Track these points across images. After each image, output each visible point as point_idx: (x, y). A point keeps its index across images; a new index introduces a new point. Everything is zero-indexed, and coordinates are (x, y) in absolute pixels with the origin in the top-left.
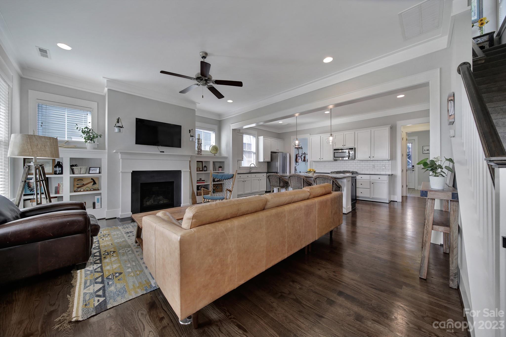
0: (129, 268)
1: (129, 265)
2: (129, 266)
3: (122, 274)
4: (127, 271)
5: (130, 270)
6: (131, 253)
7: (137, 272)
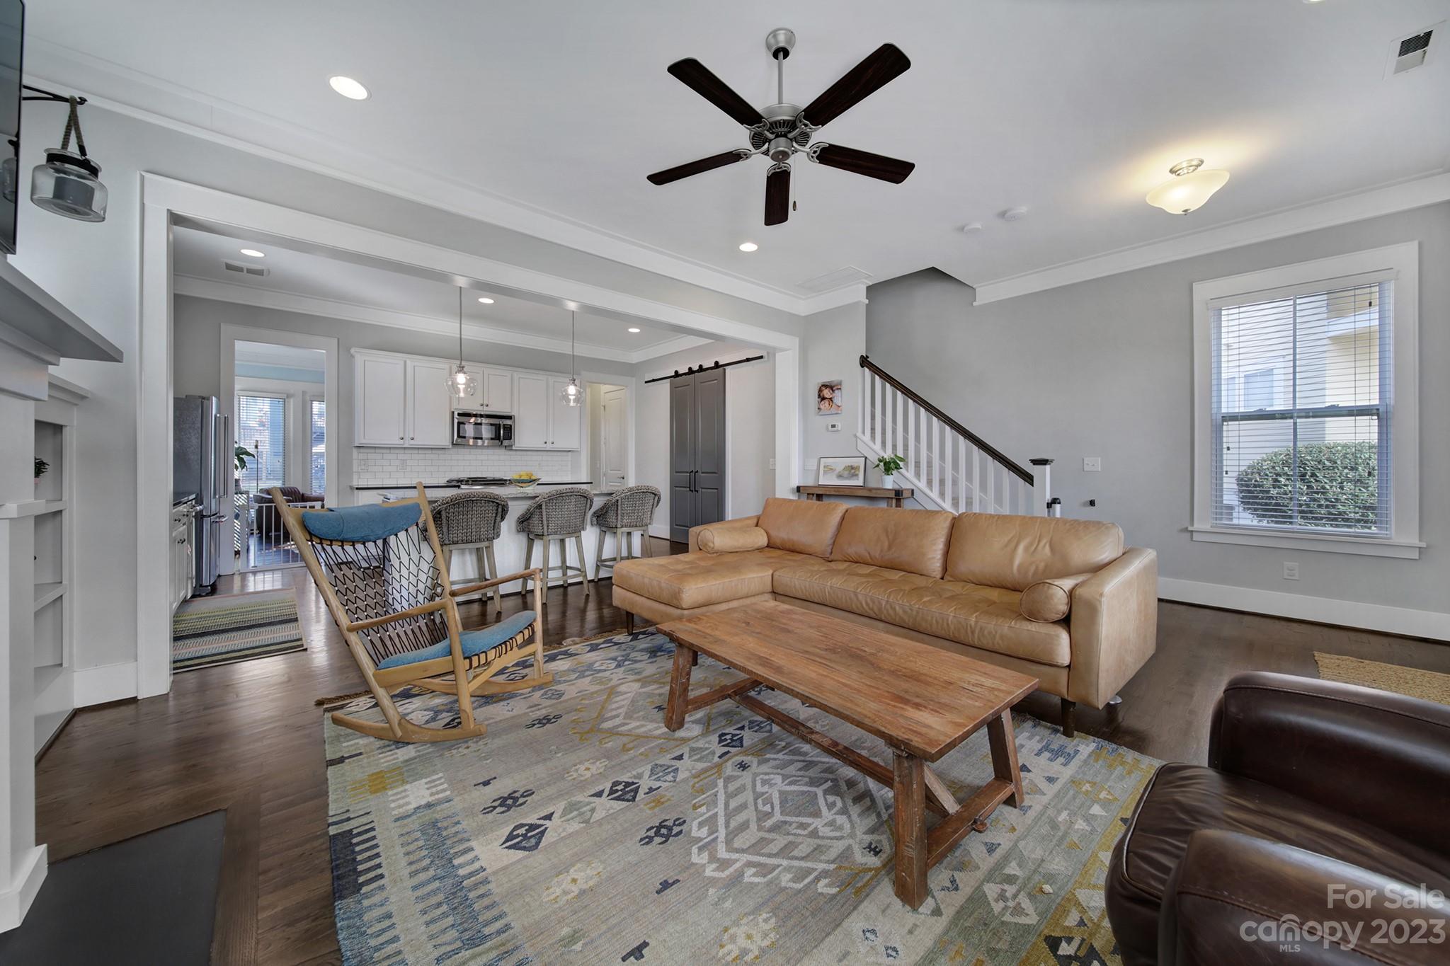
0: (1089, 819)
1: (1080, 825)
2: (1084, 821)
3: (1124, 817)
4: (1104, 813)
5: (1096, 810)
6: (1013, 864)
7: (1087, 791)
